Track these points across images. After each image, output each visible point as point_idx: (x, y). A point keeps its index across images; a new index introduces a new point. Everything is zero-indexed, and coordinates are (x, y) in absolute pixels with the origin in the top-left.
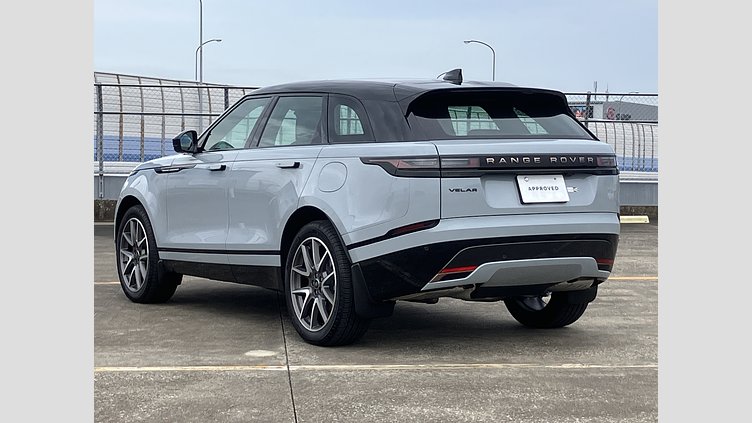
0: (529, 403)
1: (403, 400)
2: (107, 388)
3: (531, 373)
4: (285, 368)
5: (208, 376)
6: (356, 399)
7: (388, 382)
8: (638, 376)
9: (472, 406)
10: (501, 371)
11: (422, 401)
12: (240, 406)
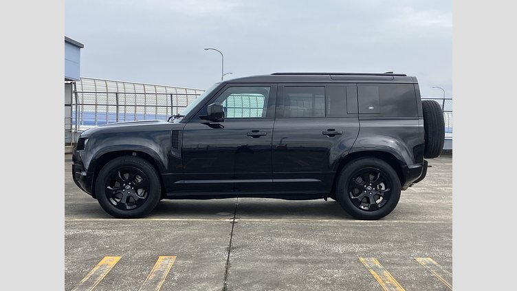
0: (335, 237)
1: (279, 235)
2: (153, 228)
3: (340, 224)
4: (232, 220)
5: (198, 223)
6: (259, 234)
7: (276, 227)
8: (387, 227)
9: (309, 238)
10: (327, 223)
11: (288, 236)
12: (208, 236)
